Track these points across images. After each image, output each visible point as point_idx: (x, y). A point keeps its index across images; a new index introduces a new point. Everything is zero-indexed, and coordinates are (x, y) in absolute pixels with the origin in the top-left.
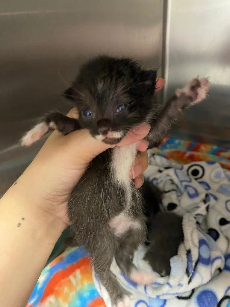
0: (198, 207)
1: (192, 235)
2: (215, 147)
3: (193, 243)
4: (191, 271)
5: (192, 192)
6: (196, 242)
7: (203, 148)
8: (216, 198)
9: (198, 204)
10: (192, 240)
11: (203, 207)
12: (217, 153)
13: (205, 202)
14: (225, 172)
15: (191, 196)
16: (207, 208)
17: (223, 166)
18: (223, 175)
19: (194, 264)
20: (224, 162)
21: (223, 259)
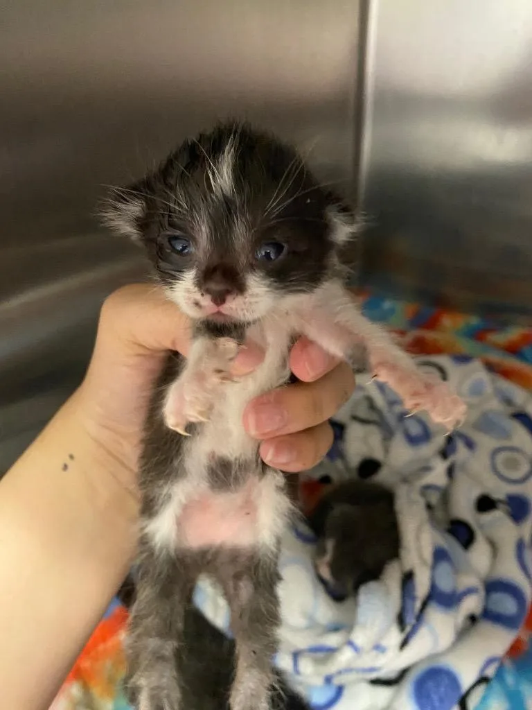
0: (427, 469)
1: (418, 538)
2: (474, 321)
3: (421, 557)
4: (410, 620)
5: (415, 430)
6: (428, 554)
7: (447, 321)
8: (470, 445)
9: (427, 460)
10: (419, 549)
11: (440, 467)
12: (478, 335)
13: (444, 454)
14: (493, 381)
15: (413, 440)
16: (450, 472)
17: (491, 367)
18: (489, 389)
19: (418, 605)
20: (495, 357)
21: (482, 593)
